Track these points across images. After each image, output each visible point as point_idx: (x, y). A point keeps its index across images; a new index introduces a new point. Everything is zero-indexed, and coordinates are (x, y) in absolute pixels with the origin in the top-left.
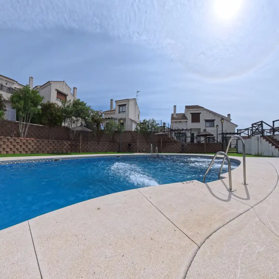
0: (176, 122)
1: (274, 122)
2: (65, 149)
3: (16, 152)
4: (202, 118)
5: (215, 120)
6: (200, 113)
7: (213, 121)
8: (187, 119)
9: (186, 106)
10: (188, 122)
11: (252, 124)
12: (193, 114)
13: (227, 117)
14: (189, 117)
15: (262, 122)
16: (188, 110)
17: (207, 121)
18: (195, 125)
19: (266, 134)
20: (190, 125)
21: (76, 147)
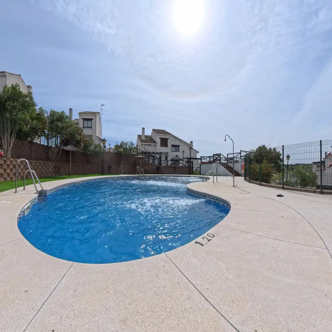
0: (145, 145)
1: (228, 154)
2: (50, 172)
3: (7, 179)
4: (170, 143)
5: (180, 146)
6: (168, 139)
7: (178, 146)
8: (156, 143)
9: (153, 129)
10: (157, 146)
11: (213, 155)
12: (162, 139)
13: (190, 143)
14: (158, 141)
15: (220, 154)
16: (157, 135)
17: (173, 146)
18: (164, 150)
19: (222, 161)
20: (159, 149)
21: (59, 170)
